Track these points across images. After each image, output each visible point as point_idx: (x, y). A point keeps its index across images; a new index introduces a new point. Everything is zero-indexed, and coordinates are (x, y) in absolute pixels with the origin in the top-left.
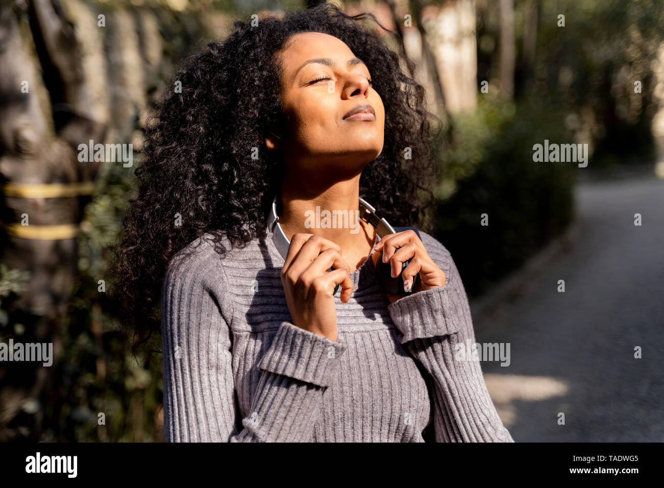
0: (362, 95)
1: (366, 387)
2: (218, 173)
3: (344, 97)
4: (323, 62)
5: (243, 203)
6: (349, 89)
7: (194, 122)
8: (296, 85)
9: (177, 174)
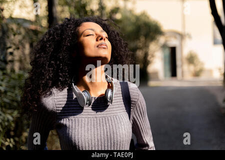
0: (103, 40)
1: (102, 136)
2: (56, 64)
3: (97, 40)
4: (92, 29)
5: (63, 75)
6: (99, 38)
7: (49, 47)
8: (82, 36)
9: (43, 64)
